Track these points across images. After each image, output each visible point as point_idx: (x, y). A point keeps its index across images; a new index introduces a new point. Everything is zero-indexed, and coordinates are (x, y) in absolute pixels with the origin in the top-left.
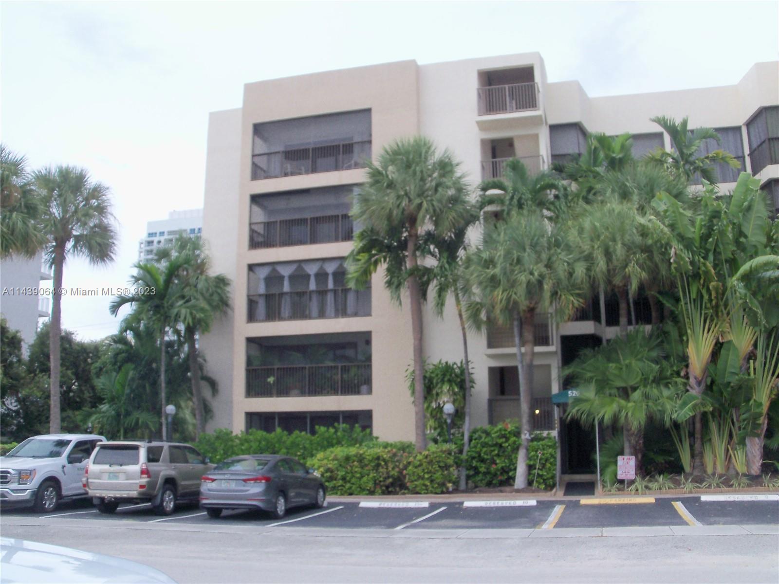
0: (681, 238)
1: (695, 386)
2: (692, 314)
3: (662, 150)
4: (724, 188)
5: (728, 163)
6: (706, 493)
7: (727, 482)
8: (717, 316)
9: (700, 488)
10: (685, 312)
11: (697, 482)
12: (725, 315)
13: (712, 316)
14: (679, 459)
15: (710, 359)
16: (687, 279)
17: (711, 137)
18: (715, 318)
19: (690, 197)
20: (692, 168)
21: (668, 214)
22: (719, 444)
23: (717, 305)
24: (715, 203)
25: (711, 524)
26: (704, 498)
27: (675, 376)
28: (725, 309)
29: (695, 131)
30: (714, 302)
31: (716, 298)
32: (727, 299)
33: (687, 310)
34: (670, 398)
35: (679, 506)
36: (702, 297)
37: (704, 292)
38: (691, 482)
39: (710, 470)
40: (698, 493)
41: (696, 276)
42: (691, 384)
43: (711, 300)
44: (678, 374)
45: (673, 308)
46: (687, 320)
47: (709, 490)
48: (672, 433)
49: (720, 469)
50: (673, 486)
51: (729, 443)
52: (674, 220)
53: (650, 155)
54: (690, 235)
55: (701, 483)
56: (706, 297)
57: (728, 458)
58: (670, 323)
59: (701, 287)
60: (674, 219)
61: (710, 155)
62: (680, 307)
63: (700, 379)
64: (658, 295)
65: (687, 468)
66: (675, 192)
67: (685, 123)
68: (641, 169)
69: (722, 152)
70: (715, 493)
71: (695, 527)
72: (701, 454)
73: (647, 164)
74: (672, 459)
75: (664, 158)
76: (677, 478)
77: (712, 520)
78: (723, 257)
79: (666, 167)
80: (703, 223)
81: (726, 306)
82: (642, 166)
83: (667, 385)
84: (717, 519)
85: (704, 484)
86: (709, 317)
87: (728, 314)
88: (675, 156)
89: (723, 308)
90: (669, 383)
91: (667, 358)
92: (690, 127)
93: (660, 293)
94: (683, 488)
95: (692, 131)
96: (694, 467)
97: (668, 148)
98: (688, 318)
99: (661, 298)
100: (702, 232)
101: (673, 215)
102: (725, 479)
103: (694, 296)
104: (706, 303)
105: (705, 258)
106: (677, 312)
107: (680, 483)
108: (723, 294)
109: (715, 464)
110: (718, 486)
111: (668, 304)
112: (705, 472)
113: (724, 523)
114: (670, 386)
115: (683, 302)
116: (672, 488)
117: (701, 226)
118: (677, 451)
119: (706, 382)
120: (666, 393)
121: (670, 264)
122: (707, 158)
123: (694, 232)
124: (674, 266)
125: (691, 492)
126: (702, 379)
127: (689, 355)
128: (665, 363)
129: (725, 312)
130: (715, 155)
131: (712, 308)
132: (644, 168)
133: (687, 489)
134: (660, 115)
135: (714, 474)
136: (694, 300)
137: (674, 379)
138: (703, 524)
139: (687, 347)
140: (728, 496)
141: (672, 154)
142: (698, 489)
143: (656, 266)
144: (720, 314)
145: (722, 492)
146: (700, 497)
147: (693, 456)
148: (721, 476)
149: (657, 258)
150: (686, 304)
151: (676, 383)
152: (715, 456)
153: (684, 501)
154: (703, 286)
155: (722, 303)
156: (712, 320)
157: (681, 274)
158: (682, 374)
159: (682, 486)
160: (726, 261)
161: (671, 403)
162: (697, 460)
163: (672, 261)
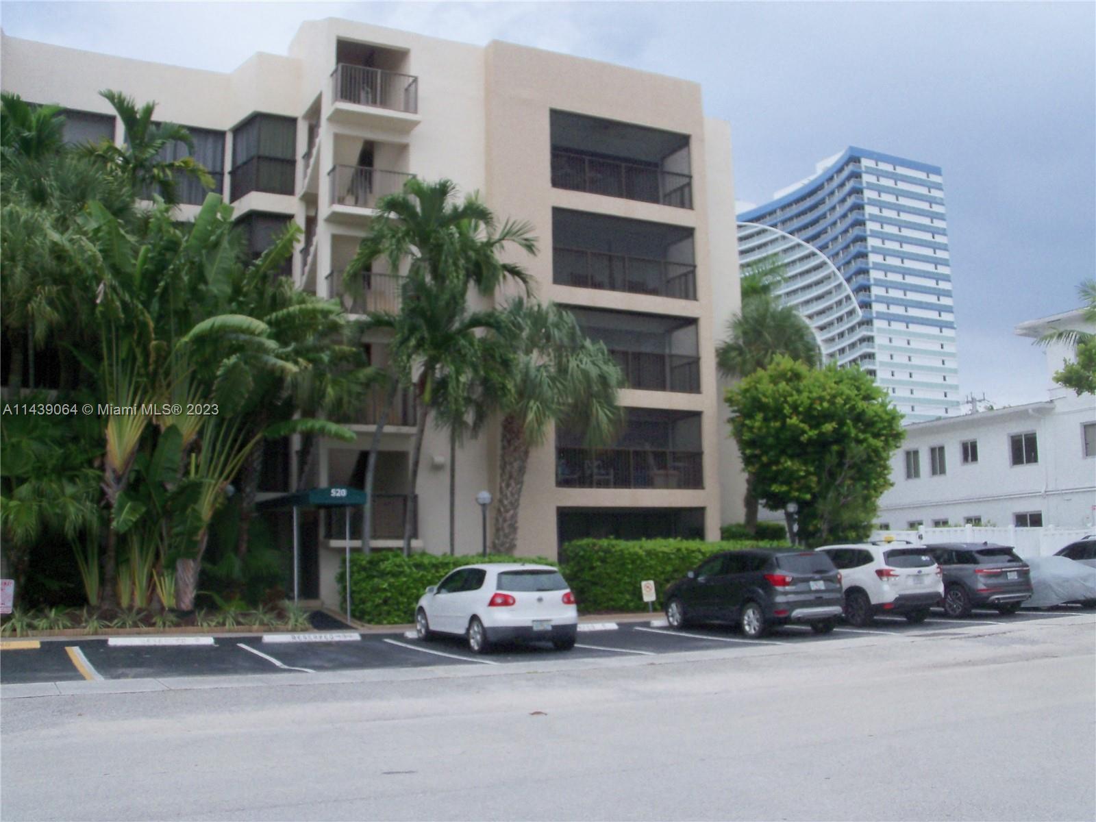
0: (116, 271)
1: (112, 483)
2: (117, 380)
3: (108, 141)
4: (187, 212)
5: (198, 178)
6: (117, 634)
7: (147, 619)
8: (153, 387)
9: (108, 627)
10: (107, 377)
11: (105, 619)
12: (165, 387)
13: (145, 387)
14: (81, 585)
15: (137, 446)
16: (117, 330)
17: (182, 139)
18: (150, 391)
19: (139, 216)
20: (147, 176)
21: (100, 234)
22: (140, 568)
23: (155, 373)
24: (172, 230)
25: (118, 677)
26: (114, 641)
27: (85, 465)
28: (165, 379)
29: (162, 126)
30: (151, 368)
31: (156, 362)
32: (169, 368)
33: (111, 374)
34: (75, 497)
35: (76, 654)
36: (134, 359)
37: (138, 351)
38: (97, 619)
39: (125, 602)
40: (105, 634)
41: (129, 328)
42: (106, 479)
43: (146, 364)
44: (90, 463)
45: (92, 370)
46: (109, 388)
47: (122, 630)
48: (74, 548)
49: (139, 602)
50: (69, 625)
51: (154, 566)
52: (107, 245)
53: (89, 146)
54: (129, 270)
55: (111, 620)
56: (140, 359)
57: (152, 586)
58: (85, 390)
59: (134, 344)
60: (108, 242)
61: (177, 164)
62: (102, 368)
63: (121, 473)
64: (72, 348)
65: (93, 599)
66: (117, 204)
67: (149, 110)
68: (71, 161)
69: (194, 162)
70: (129, 634)
71: (94, 682)
72: (115, 581)
73: (81, 157)
74: (72, 586)
75: (110, 154)
76: (78, 612)
77: (120, 671)
78: (172, 306)
79: (109, 168)
80: (150, 255)
81: (167, 374)
82: (72, 159)
83: (72, 480)
84: (127, 671)
85: (116, 621)
86: (141, 388)
87: (169, 385)
88: (128, 154)
89: (162, 377)
90: (77, 476)
91: (75, 439)
92: (155, 117)
93: (76, 345)
94: (85, 627)
95: (158, 124)
96: (102, 598)
97: (120, 141)
98: (111, 385)
99: (76, 353)
100: (146, 266)
101: (108, 237)
102: (146, 616)
103: (123, 355)
104: (139, 368)
105: (146, 305)
106: (96, 376)
107: (81, 620)
108: (165, 358)
109: (132, 594)
110: (135, 625)
111: (86, 363)
112: (119, 604)
113: (135, 676)
114: (77, 480)
115: (106, 362)
116: (69, 628)
117: (146, 260)
118: (79, 573)
119: (128, 479)
120: (70, 489)
121: (95, 305)
122: (171, 166)
123: (136, 266)
124: (100, 309)
125: (96, 633)
126: (124, 474)
127: (107, 437)
128: (72, 447)
129: (164, 383)
130: (183, 165)
131: (147, 375)
132: (74, 162)
133: (89, 630)
134: (116, 89)
135: (130, 608)
136: (124, 361)
137: (84, 470)
138: (106, 678)
139: (106, 427)
140: (146, 639)
141: (123, 151)
142: (107, 630)
143: (74, 304)
144: (157, 385)
145: (139, 634)
146: (106, 641)
147: (102, 581)
148: (140, 611)
149: (76, 294)
150: (111, 365)
151: (86, 476)
152: (134, 583)
153: (84, 646)
154: (138, 342)
155: (161, 371)
156: (145, 392)
157: (109, 322)
158: (97, 464)
159: (84, 624)
160: (176, 313)
161: (77, 505)
162: (108, 588)
163: (98, 301)
